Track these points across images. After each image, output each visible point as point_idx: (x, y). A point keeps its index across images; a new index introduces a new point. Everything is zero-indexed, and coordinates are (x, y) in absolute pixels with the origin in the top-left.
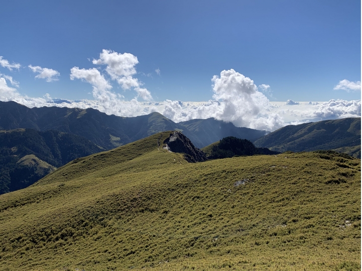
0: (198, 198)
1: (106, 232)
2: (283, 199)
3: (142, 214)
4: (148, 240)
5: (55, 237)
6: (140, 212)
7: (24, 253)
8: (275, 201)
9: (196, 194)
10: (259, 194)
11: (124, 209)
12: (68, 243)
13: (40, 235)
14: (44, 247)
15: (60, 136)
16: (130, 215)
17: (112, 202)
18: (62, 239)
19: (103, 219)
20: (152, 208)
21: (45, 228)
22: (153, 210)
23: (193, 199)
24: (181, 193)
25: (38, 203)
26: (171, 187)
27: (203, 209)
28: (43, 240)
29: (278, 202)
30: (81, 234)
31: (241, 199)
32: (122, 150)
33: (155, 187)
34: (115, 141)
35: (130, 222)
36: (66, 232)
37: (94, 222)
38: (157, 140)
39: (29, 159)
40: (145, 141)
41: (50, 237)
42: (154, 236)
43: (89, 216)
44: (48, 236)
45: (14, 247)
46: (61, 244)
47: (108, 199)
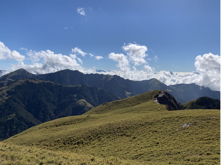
0: (156, 132)
1: (99, 144)
2: (210, 139)
3: (121, 137)
4: (116, 152)
5: (74, 143)
6: (121, 136)
7: (58, 149)
8: (203, 139)
9: (155, 129)
10: (195, 134)
11: (113, 133)
12: (79, 147)
13: (68, 141)
14: (68, 147)
15: (99, 90)
16: (114, 137)
17: (107, 128)
18: (77, 144)
19: (100, 137)
20: (127, 134)
21: (71, 137)
22: (128, 136)
23: (153, 132)
24: (147, 128)
25: (75, 124)
26: (142, 123)
27: (156, 138)
28: (69, 143)
29: (205, 140)
30: (87, 144)
31: (182, 135)
32: (129, 100)
33: (133, 122)
34: (128, 95)
35: (113, 140)
36: (80, 141)
37: (95, 138)
38: (150, 95)
39: (82, 102)
40: (143, 95)
41: (72, 142)
42: (121, 150)
43: (93, 134)
44: (71, 142)
45: (55, 145)
46: (76, 147)
47: (105, 126)
